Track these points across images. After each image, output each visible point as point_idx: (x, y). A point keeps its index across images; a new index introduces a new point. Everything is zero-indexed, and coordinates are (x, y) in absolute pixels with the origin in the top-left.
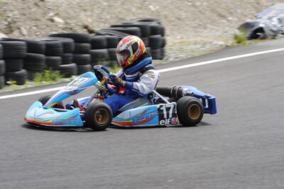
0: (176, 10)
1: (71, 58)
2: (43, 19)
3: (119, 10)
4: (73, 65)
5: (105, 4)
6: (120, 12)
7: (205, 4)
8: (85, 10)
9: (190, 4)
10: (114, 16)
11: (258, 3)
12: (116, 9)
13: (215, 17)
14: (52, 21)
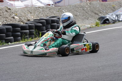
0: (75, 12)
1: (11, 35)
2: (9, 17)
3: (47, 12)
4: (12, 37)
5: (41, 10)
6: (48, 13)
7: (89, 9)
8: (31, 13)
9: (82, 9)
10: (44, 15)
11: (114, 8)
12: (46, 12)
13: (93, 14)
14: (14, 18)
